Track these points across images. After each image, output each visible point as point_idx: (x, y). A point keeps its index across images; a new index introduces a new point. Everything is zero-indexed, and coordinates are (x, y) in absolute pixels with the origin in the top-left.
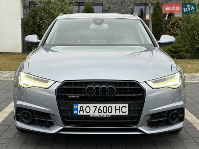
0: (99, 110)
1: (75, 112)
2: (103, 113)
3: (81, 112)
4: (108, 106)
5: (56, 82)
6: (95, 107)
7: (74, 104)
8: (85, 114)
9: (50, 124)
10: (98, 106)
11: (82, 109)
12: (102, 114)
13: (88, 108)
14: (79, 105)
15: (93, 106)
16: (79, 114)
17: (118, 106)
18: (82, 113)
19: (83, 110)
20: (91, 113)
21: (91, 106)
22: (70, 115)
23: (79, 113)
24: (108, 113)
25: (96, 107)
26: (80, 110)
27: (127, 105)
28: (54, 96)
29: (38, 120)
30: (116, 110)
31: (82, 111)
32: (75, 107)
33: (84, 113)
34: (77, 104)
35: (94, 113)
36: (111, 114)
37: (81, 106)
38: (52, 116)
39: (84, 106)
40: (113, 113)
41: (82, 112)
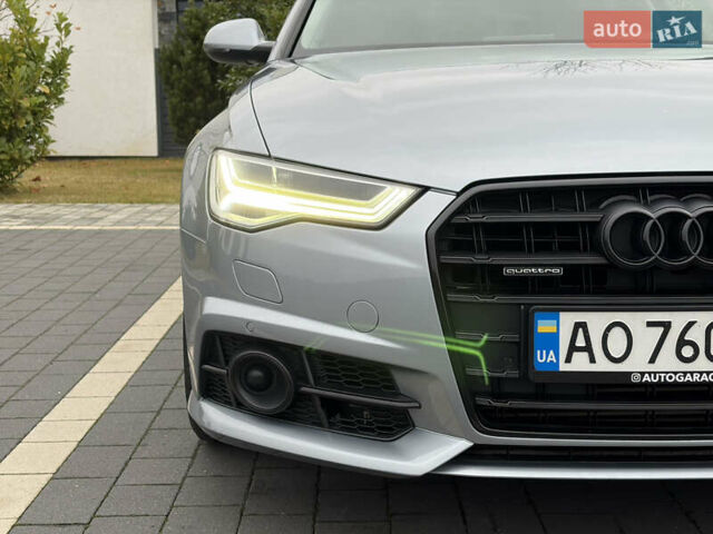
0: (683, 343)
1: (542, 358)
2: (702, 363)
3: (576, 355)
5: (425, 189)
6: (661, 330)
7: (536, 314)
8: (603, 365)
9: (392, 425)
10: (681, 320)
11: (580, 342)
12: (701, 369)
13: (617, 333)
15: (650, 324)
16: (564, 367)
18: (580, 363)
19: (588, 348)
20: (637, 364)
21: (636, 320)
22: (515, 374)
23: (568, 360)
25: (667, 326)
26: (573, 348)
28: (418, 267)
29: (324, 399)
31: (580, 349)
32: (544, 326)
33: (592, 360)
34: (554, 311)
35: (652, 361)
37: (578, 325)
38: (401, 381)
39: (597, 321)
41: (586, 355)
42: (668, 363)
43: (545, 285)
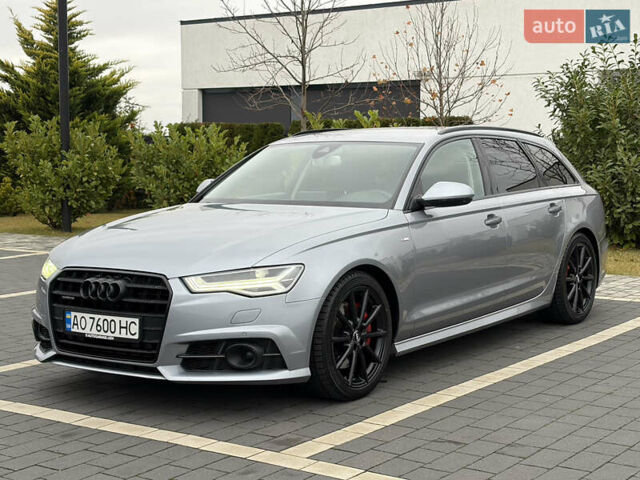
0: (98, 325)
1: (67, 327)
2: (102, 333)
4: (109, 318)
6: (92, 320)
7: (66, 311)
8: (81, 331)
10: (97, 317)
11: (76, 322)
12: (102, 335)
13: (83, 320)
14: (73, 314)
15: (90, 318)
16: (73, 330)
17: (124, 320)
19: (77, 324)
20: (87, 331)
21: (87, 316)
22: (63, 331)
24: (109, 334)
25: (94, 319)
26: (74, 324)
27: (137, 321)
30: (121, 327)
32: (68, 316)
33: (78, 328)
34: (70, 311)
35: (91, 330)
36: (114, 335)
37: (75, 317)
39: (79, 315)
40: (117, 335)
42: (94, 331)
43: (66, 302)
